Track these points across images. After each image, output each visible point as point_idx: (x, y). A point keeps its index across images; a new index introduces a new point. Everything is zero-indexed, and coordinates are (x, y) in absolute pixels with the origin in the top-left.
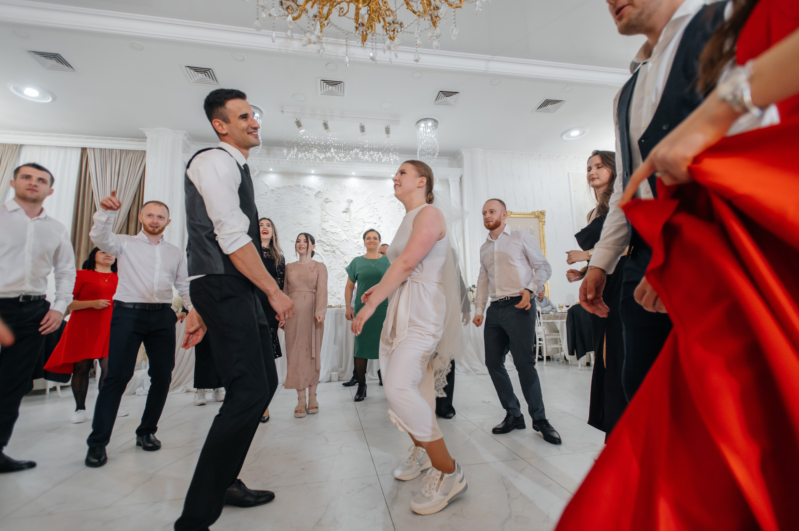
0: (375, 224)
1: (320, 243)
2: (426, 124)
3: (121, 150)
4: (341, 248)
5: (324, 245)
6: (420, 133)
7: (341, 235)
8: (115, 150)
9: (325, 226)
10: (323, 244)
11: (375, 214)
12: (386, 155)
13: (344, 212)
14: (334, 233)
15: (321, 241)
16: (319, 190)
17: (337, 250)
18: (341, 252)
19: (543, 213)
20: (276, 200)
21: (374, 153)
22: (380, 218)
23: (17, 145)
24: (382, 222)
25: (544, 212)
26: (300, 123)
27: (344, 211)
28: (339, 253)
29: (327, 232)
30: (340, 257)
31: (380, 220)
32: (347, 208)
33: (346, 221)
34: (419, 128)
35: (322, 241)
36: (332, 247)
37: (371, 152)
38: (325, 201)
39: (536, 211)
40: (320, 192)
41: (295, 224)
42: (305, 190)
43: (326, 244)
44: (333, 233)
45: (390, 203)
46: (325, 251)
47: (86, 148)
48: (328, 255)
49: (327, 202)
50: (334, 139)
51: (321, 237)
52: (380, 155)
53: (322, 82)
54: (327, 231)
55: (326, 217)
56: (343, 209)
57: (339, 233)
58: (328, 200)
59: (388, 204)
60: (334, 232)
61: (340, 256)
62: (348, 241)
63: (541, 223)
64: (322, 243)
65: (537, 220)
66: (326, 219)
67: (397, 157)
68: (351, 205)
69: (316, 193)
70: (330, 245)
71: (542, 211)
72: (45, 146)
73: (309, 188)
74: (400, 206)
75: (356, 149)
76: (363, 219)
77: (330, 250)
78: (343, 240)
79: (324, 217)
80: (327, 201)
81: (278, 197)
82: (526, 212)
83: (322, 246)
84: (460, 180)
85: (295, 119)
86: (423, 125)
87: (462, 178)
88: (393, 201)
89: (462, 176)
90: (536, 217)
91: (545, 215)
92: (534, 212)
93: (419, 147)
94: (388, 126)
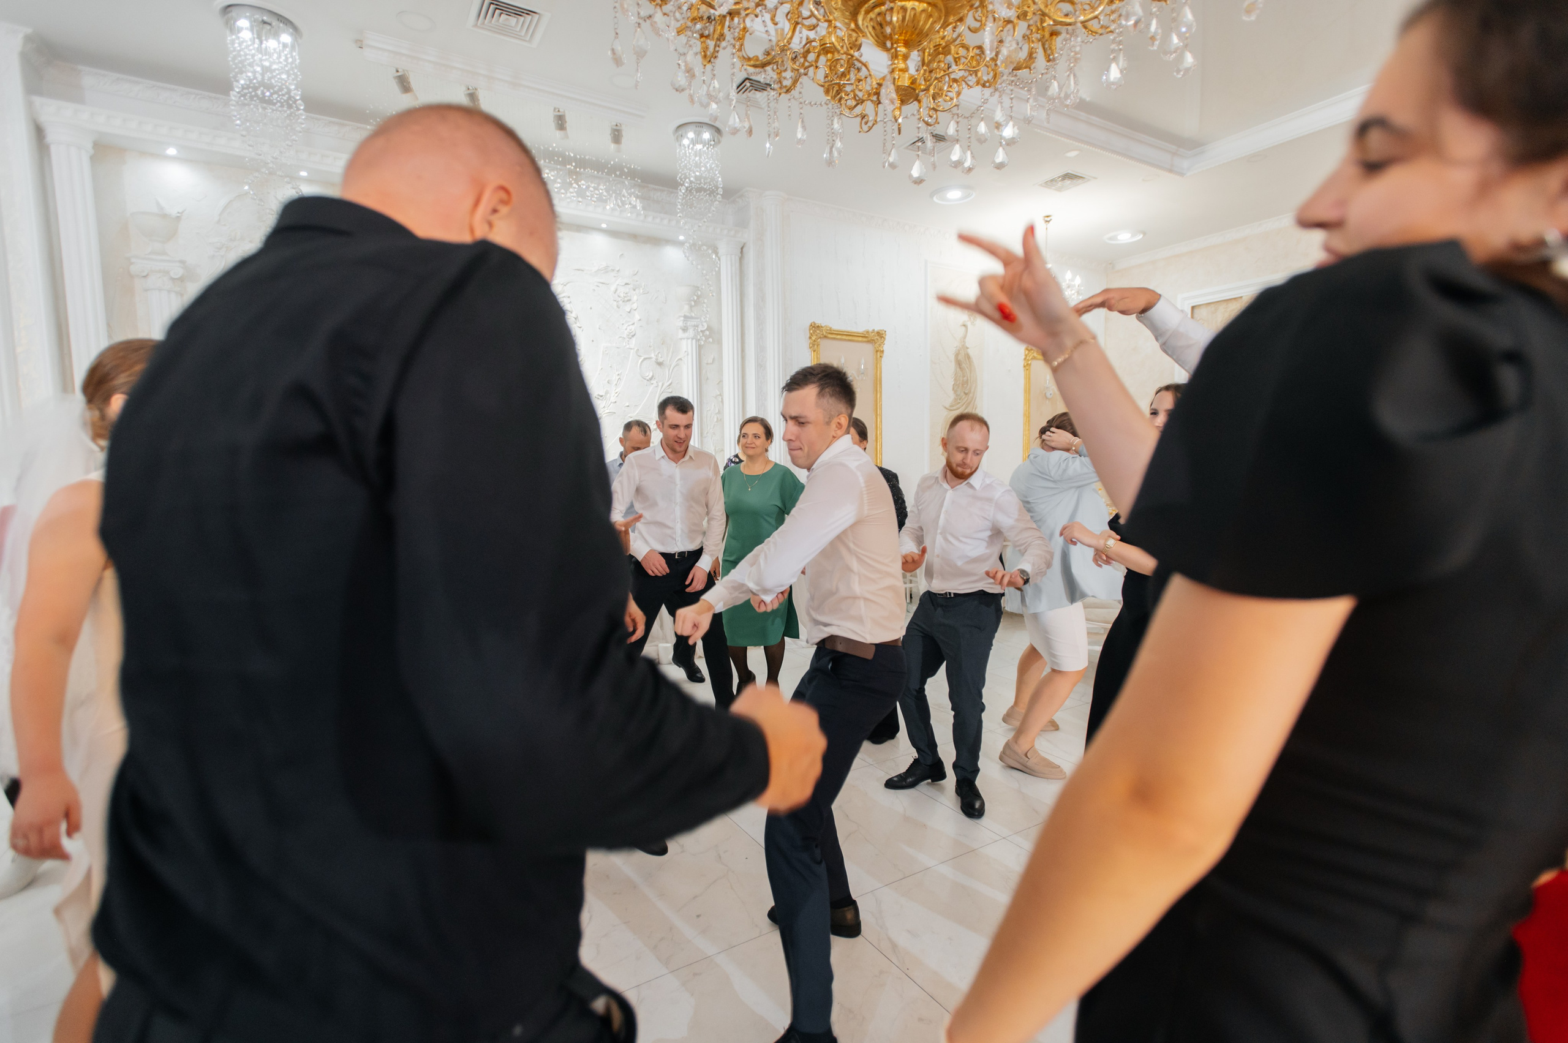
2: (698, 134)
6: (680, 150)
12: (614, 195)
19: (881, 335)
21: (589, 186)
24: (580, 327)
25: (884, 332)
34: (683, 141)
37: (583, 182)
39: (871, 329)
45: (598, 286)
52: (602, 193)
53: (488, 2)
59: (594, 290)
63: (878, 354)
65: (870, 347)
67: (638, 200)
71: (881, 330)
74: (619, 296)
82: (855, 329)
84: (742, 252)
85: (395, 71)
86: (691, 135)
87: (744, 249)
88: (603, 283)
89: (744, 244)
90: (868, 342)
91: (884, 338)
92: (868, 332)
93: (682, 185)
94: (619, 124)
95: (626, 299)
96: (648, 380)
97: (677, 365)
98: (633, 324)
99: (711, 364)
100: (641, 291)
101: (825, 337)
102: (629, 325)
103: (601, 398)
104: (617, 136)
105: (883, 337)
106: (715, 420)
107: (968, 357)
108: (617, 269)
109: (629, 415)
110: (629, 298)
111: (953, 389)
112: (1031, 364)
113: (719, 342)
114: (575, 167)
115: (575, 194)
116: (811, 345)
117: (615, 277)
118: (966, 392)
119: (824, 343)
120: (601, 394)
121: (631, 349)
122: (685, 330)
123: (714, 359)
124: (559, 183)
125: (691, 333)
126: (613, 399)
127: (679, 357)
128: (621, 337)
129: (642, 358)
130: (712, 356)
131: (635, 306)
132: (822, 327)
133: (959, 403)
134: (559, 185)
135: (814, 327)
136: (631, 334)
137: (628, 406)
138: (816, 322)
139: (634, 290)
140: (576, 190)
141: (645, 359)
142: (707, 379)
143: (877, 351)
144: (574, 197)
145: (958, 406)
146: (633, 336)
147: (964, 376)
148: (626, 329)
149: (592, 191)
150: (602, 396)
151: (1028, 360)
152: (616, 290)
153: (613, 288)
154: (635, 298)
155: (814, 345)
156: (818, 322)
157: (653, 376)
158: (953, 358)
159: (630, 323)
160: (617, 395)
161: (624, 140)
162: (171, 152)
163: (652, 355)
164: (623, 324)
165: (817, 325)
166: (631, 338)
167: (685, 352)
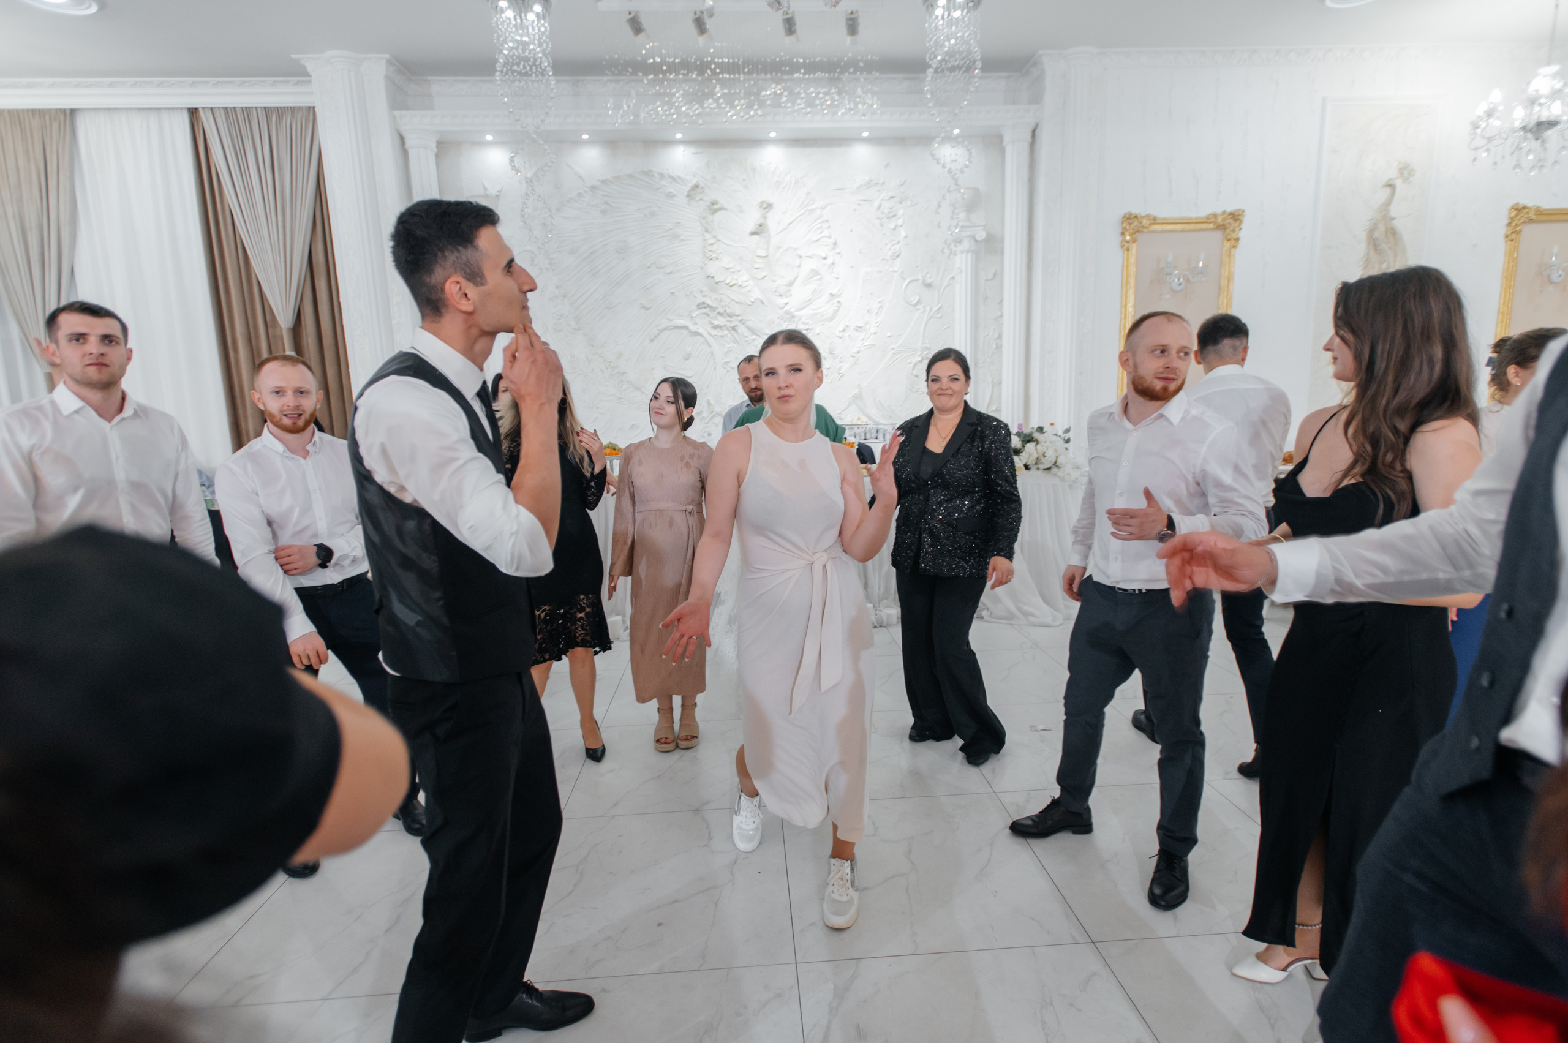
0: (825, 258)
1: (703, 310)
3: (265, 108)
4: (749, 320)
5: (712, 316)
6: (933, 25)
7: (748, 289)
8: (254, 109)
9: (713, 268)
10: (709, 313)
11: (823, 234)
13: (753, 233)
14: (734, 285)
15: (706, 306)
16: (694, 181)
17: (740, 324)
18: (748, 328)
19: (1236, 217)
20: (604, 212)
21: (819, 93)
22: (835, 244)
23: (65, 110)
24: (839, 253)
25: (1241, 213)
26: (640, 23)
27: (753, 230)
28: (746, 333)
29: (717, 283)
30: (747, 341)
31: (834, 249)
32: (759, 222)
33: (758, 256)
34: (933, 11)
35: (709, 306)
36: (729, 319)
37: (812, 89)
38: (710, 209)
39: (1219, 211)
40: (697, 186)
41: (649, 267)
42: (663, 183)
43: (717, 311)
44: (731, 286)
46: (716, 327)
47: (196, 109)
48: (722, 336)
49: (716, 211)
50: (720, 61)
51: (704, 296)
52: (833, 97)
54: (717, 280)
55: (714, 248)
56: (751, 227)
57: (745, 284)
58: (716, 207)
59: (855, 210)
60: (734, 282)
61: (746, 337)
62: (763, 303)
63: (1228, 245)
64: (707, 310)
65: (1218, 235)
66: (713, 252)
68: (770, 214)
69: (688, 189)
70: (725, 313)
71: (1237, 210)
72: (117, 109)
73: (673, 179)
75: (773, 86)
76: (796, 249)
77: (725, 326)
78: (753, 300)
79: (710, 248)
80: (714, 208)
81: (606, 203)
82: (1193, 214)
83: (708, 315)
84: (1033, 138)
85: (628, 13)
87: (1036, 132)
88: (865, 200)
89: (1037, 124)
90: (1216, 228)
91: (1241, 222)
92: (1215, 215)
93: (930, 66)
94: (854, 12)
95: (891, 215)
96: (913, 306)
97: (948, 285)
98: (898, 242)
99: (990, 279)
100: (909, 203)
101: (1150, 230)
102: (893, 245)
103: (860, 330)
104: (852, 26)
105: (1238, 219)
106: (994, 346)
107: (1392, 232)
108: (881, 182)
109: (891, 347)
110: (894, 213)
112: (1520, 231)
113: (1001, 254)
114: (804, 74)
115: (803, 106)
116: (1123, 243)
117: (879, 191)
119: (1144, 238)
120: (860, 325)
121: (895, 271)
122: (960, 242)
123: (995, 274)
125: (966, 245)
126: (873, 330)
127: (951, 275)
128: (883, 259)
129: (908, 281)
130: (993, 271)
131: (900, 222)
132: (1141, 217)
135: (1129, 218)
136: (897, 254)
137: (890, 337)
138: (1133, 212)
139: (901, 203)
140: (804, 100)
141: (911, 282)
142: (986, 298)
143: (1229, 240)
144: (802, 109)
146: (898, 256)
147: (1382, 262)
148: (890, 249)
149: (822, 98)
150: (860, 327)
151: (1516, 225)
152: (880, 206)
153: (876, 204)
154: (901, 212)
155: (1127, 242)
156: (1135, 211)
157: (918, 301)
158: (1363, 235)
159: (896, 242)
160: (877, 325)
161: (861, 28)
162: (489, 138)
163: (920, 277)
164: (886, 244)
165: (1134, 215)
166: (895, 259)
167: (959, 268)
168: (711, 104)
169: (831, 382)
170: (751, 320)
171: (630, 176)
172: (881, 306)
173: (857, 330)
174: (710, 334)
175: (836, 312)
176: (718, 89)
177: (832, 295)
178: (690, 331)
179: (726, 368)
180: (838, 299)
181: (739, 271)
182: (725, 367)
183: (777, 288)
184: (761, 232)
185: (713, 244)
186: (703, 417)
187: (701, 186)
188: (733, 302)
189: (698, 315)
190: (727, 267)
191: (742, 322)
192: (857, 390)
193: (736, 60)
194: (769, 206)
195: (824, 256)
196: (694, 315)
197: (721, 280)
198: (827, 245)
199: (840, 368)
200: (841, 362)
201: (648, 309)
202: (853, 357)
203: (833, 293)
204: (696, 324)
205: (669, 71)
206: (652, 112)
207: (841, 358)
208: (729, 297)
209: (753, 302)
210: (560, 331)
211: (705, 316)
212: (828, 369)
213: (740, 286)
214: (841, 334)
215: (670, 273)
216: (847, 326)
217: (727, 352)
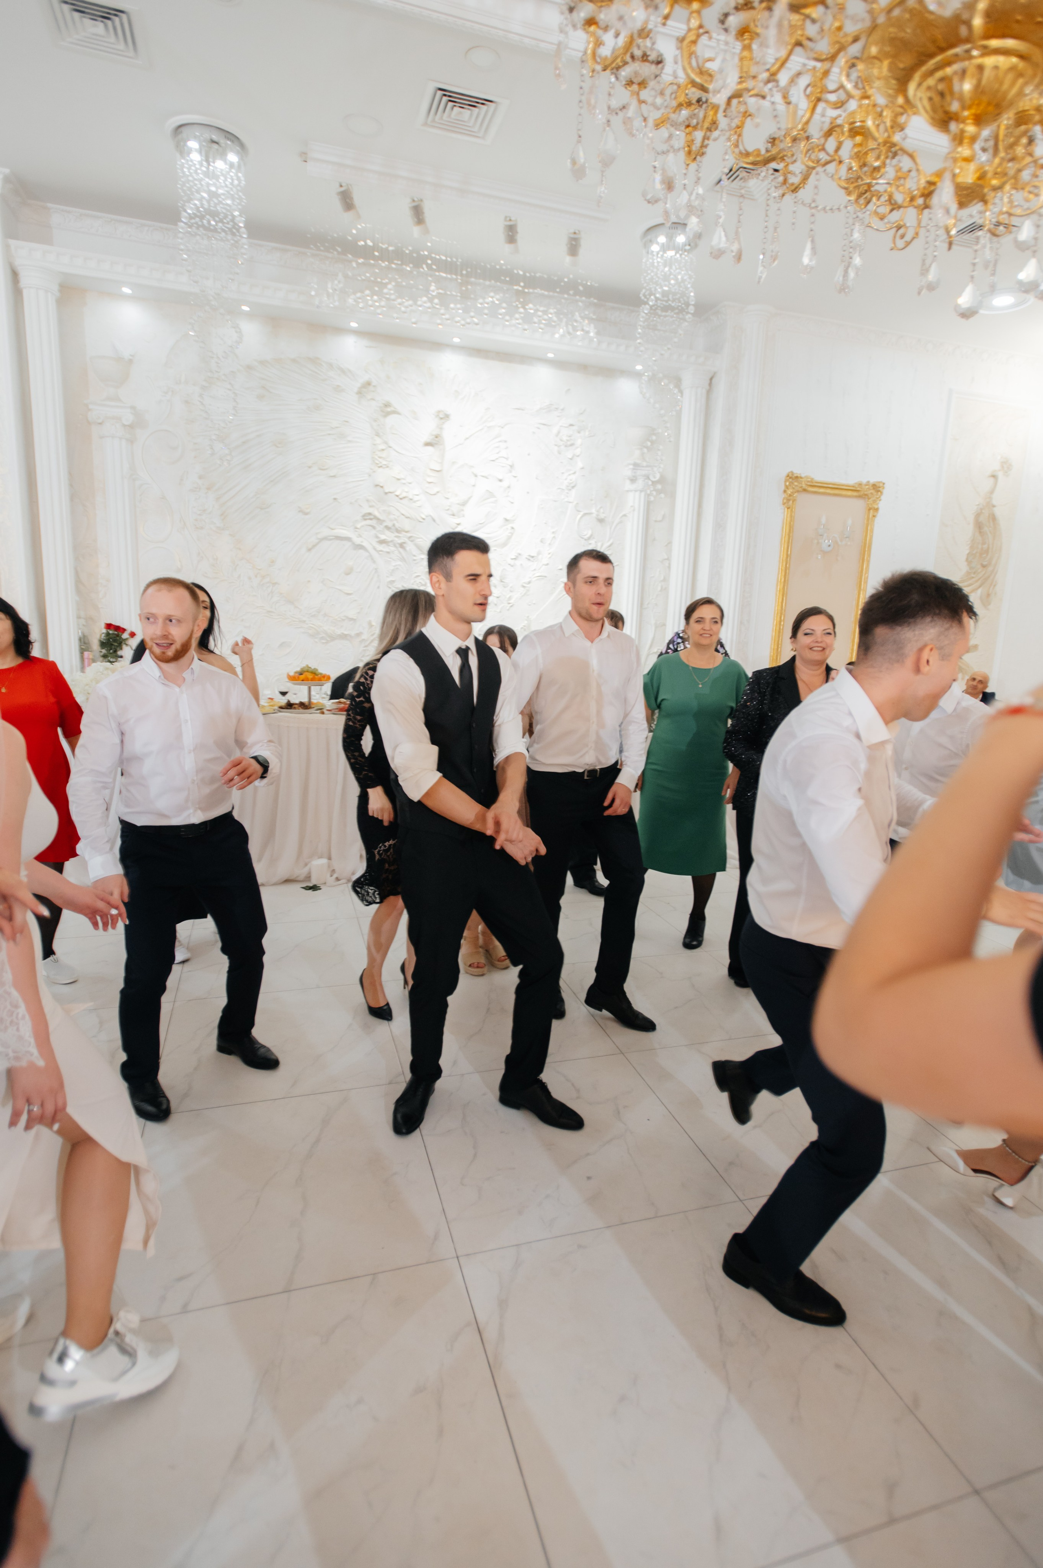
0: (501, 481)
1: (369, 522)
2: (670, 238)
4: (419, 538)
5: (378, 529)
6: (647, 259)
7: (418, 504)
9: (382, 477)
10: (376, 526)
11: (500, 455)
12: (565, 320)
13: (428, 444)
14: (404, 498)
15: (372, 517)
16: (366, 378)
17: (409, 543)
18: (417, 547)
19: (877, 488)
20: (260, 397)
21: (537, 310)
22: (511, 466)
24: (515, 477)
25: (881, 485)
26: (351, 199)
27: (428, 441)
28: (415, 551)
29: (386, 493)
30: (415, 560)
31: (511, 472)
32: (434, 433)
33: (431, 470)
34: (651, 248)
35: (375, 518)
36: (397, 534)
37: (531, 306)
38: (382, 411)
39: (864, 481)
40: (369, 384)
41: (310, 467)
42: (332, 374)
43: (385, 524)
44: (401, 499)
45: (539, 428)
46: (382, 542)
48: (388, 553)
49: (388, 414)
51: (371, 506)
52: (551, 318)
53: (440, 93)
54: (386, 491)
55: (384, 454)
56: (426, 438)
57: (416, 498)
58: (389, 409)
59: (534, 433)
60: (404, 495)
61: (414, 556)
62: (434, 520)
63: (868, 513)
64: (373, 522)
65: (861, 503)
66: (383, 459)
67: (592, 325)
68: (446, 426)
69: (359, 385)
70: (392, 528)
71: (879, 482)
73: (343, 371)
74: (561, 440)
75: (492, 294)
76: (472, 467)
77: (392, 541)
78: (424, 517)
79: (380, 454)
80: (387, 410)
81: (264, 387)
82: (844, 481)
84: (710, 384)
85: (338, 185)
86: (662, 239)
87: (714, 380)
88: (544, 425)
89: (715, 373)
90: (860, 497)
91: (882, 493)
92: (860, 484)
93: (646, 303)
94: (577, 232)
95: (569, 443)
96: (586, 540)
97: (621, 522)
98: (574, 473)
99: (660, 521)
100: (587, 433)
101: (805, 490)
102: (570, 475)
103: (532, 559)
104: (574, 247)
105: (879, 491)
106: (659, 588)
107: (993, 518)
108: (561, 407)
110: (572, 442)
111: (967, 560)
113: (673, 495)
114: (524, 287)
115: (520, 321)
116: (785, 501)
117: (558, 416)
118: (985, 563)
119: (802, 498)
120: (532, 555)
121: (570, 502)
122: (633, 480)
123: (664, 516)
124: (504, 308)
125: (640, 484)
126: (545, 561)
127: (623, 513)
128: (559, 488)
129: (582, 513)
130: (663, 512)
131: (578, 451)
132: (801, 478)
133: (973, 577)
134: (504, 311)
135: (792, 478)
136: (572, 485)
137: (561, 569)
138: (795, 472)
139: (579, 432)
140: (522, 316)
141: (585, 514)
142: (655, 539)
143: (870, 509)
144: (519, 324)
145: (970, 582)
146: (573, 487)
147: (984, 543)
148: (566, 479)
149: (540, 317)
150: (533, 557)
152: (559, 432)
153: (555, 430)
154: (579, 442)
155: (788, 500)
156: (797, 471)
157: (591, 536)
158: (971, 518)
159: (572, 472)
160: (550, 555)
161: (582, 251)
162: (126, 290)
163: (594, 511)
164: (563, 473)
165: (795, 475)
166: (570, 490)
167: (632, 506)
168: (425, 302)
169: (500, 612)
170: (422, 538)
171: (294, 361)
172: (554, 537)
173: (529, 560)
174: (375, 549)
175: (509, 538)
176: (433, 288)
177: (506, 520)
178: (353, 543)
179: (390, 588)
180: (511, 525)
181: (410, 483)
182: (390, 586)
183: (450, 506)
184: (436, 444)
185: (383, 450)
186: (364, 640)
187: (373, 384)
188: (403, 516)
189: (363, 526)
190: (398, 477)
191: (411, 539)
192: (526, 622)
193: (454, 260)
194: (447, 417)
195: (501, 478)
196: (358, 526)
197: (391, 490)
198: (503, 467)
199: (510, 598)
200: (511, 591)
201: (306, 514)
202: (524, 587)
203: (508, 518)
204: (360, 536)
205: (381, 258)
206: (360, 301)
207: (511, 587)
208: (398, 510)
209: (424, 519)
210: (202, 528)
211: (371, 528)
212: (498, 597)
213: (411, 499)
214: (512, 562)
215: (334, 476)
216: (520, 554)
217: (393, 570)
